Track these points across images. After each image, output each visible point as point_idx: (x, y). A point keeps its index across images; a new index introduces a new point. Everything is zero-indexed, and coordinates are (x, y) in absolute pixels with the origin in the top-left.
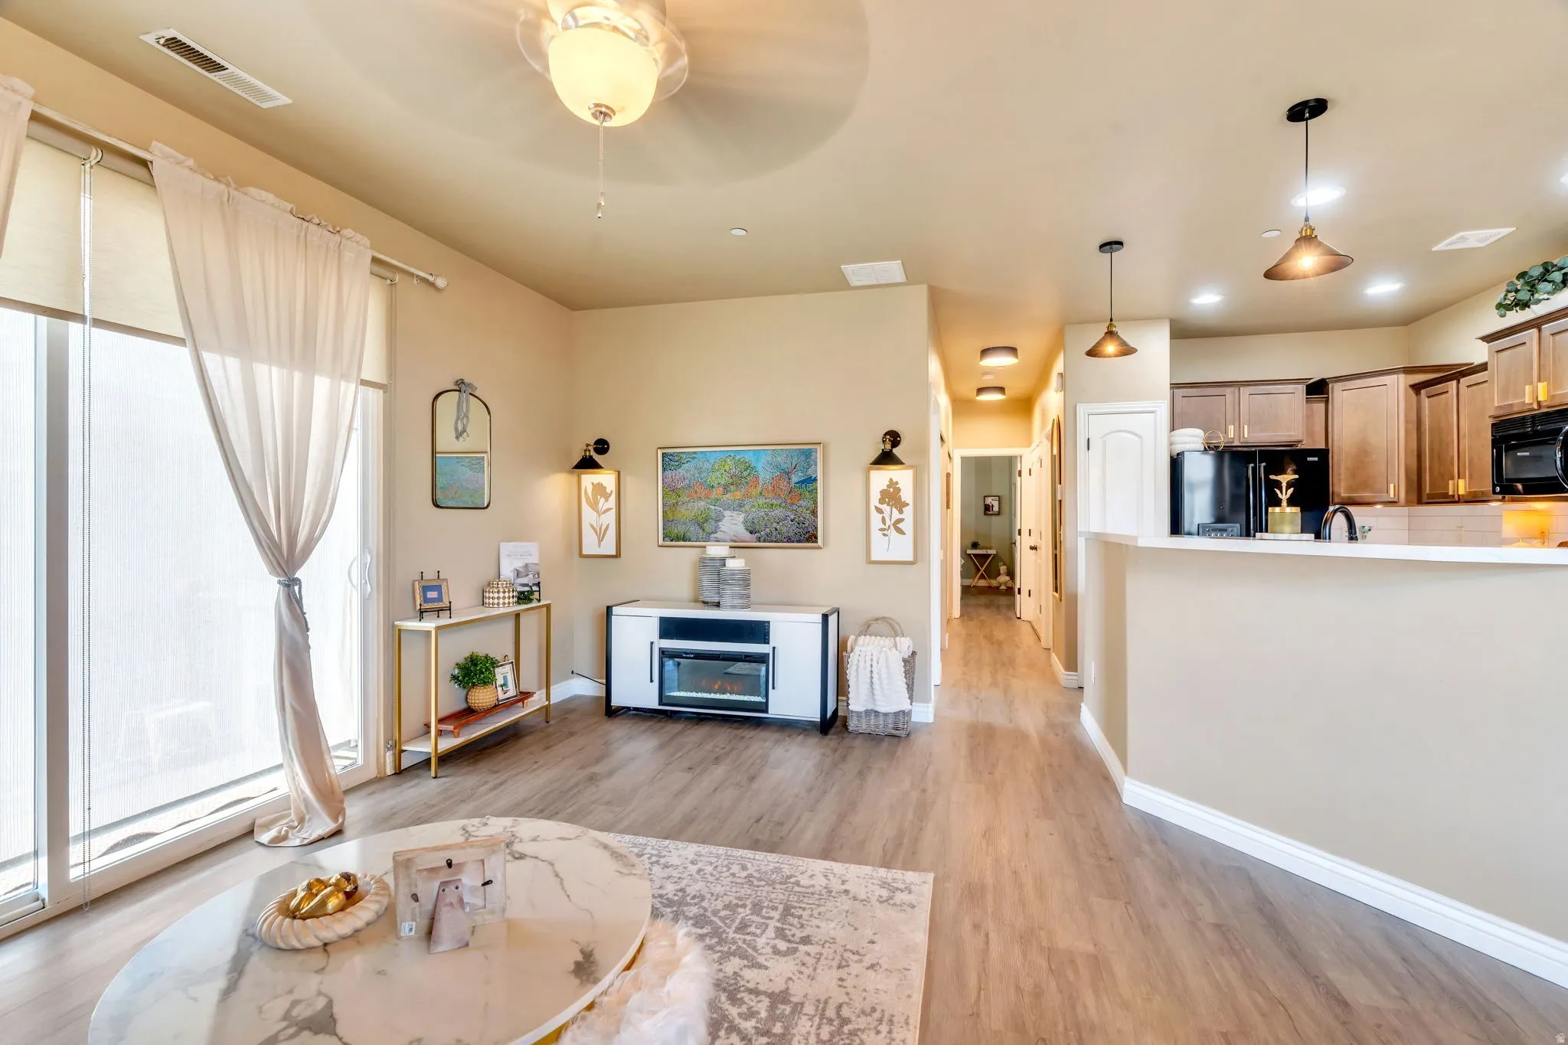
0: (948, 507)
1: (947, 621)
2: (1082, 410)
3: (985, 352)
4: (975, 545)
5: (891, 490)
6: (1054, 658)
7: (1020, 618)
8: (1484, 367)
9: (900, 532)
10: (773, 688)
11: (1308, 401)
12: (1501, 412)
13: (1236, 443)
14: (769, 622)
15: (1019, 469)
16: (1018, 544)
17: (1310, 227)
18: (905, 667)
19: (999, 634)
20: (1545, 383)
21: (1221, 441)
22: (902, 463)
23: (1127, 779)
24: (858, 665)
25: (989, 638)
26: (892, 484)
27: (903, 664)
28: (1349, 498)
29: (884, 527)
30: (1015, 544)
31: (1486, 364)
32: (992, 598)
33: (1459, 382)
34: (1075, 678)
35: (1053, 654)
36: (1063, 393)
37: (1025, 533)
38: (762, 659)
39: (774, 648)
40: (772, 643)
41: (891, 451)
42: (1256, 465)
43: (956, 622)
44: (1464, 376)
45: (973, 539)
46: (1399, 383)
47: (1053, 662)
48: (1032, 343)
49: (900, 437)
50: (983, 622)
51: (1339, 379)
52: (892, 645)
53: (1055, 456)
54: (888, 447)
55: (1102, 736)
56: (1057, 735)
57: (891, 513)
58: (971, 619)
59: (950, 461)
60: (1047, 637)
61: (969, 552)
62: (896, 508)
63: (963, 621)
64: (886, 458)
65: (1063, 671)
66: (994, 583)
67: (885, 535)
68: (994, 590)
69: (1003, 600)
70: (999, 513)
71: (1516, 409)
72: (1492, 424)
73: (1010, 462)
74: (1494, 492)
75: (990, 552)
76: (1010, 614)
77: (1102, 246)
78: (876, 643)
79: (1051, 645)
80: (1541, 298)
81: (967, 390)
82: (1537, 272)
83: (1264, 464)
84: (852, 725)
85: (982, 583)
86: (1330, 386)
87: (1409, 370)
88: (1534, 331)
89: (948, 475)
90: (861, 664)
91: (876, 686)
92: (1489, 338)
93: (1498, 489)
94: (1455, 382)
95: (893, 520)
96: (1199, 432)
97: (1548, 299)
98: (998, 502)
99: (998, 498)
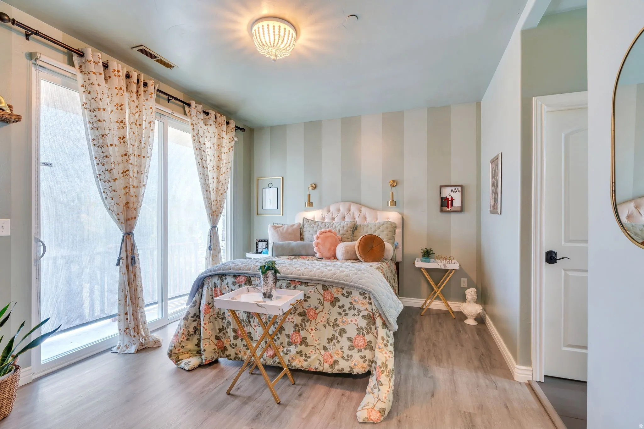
70: (461, 210)
75: (450, 266)
98: (459, 194)
99: (460, 189)
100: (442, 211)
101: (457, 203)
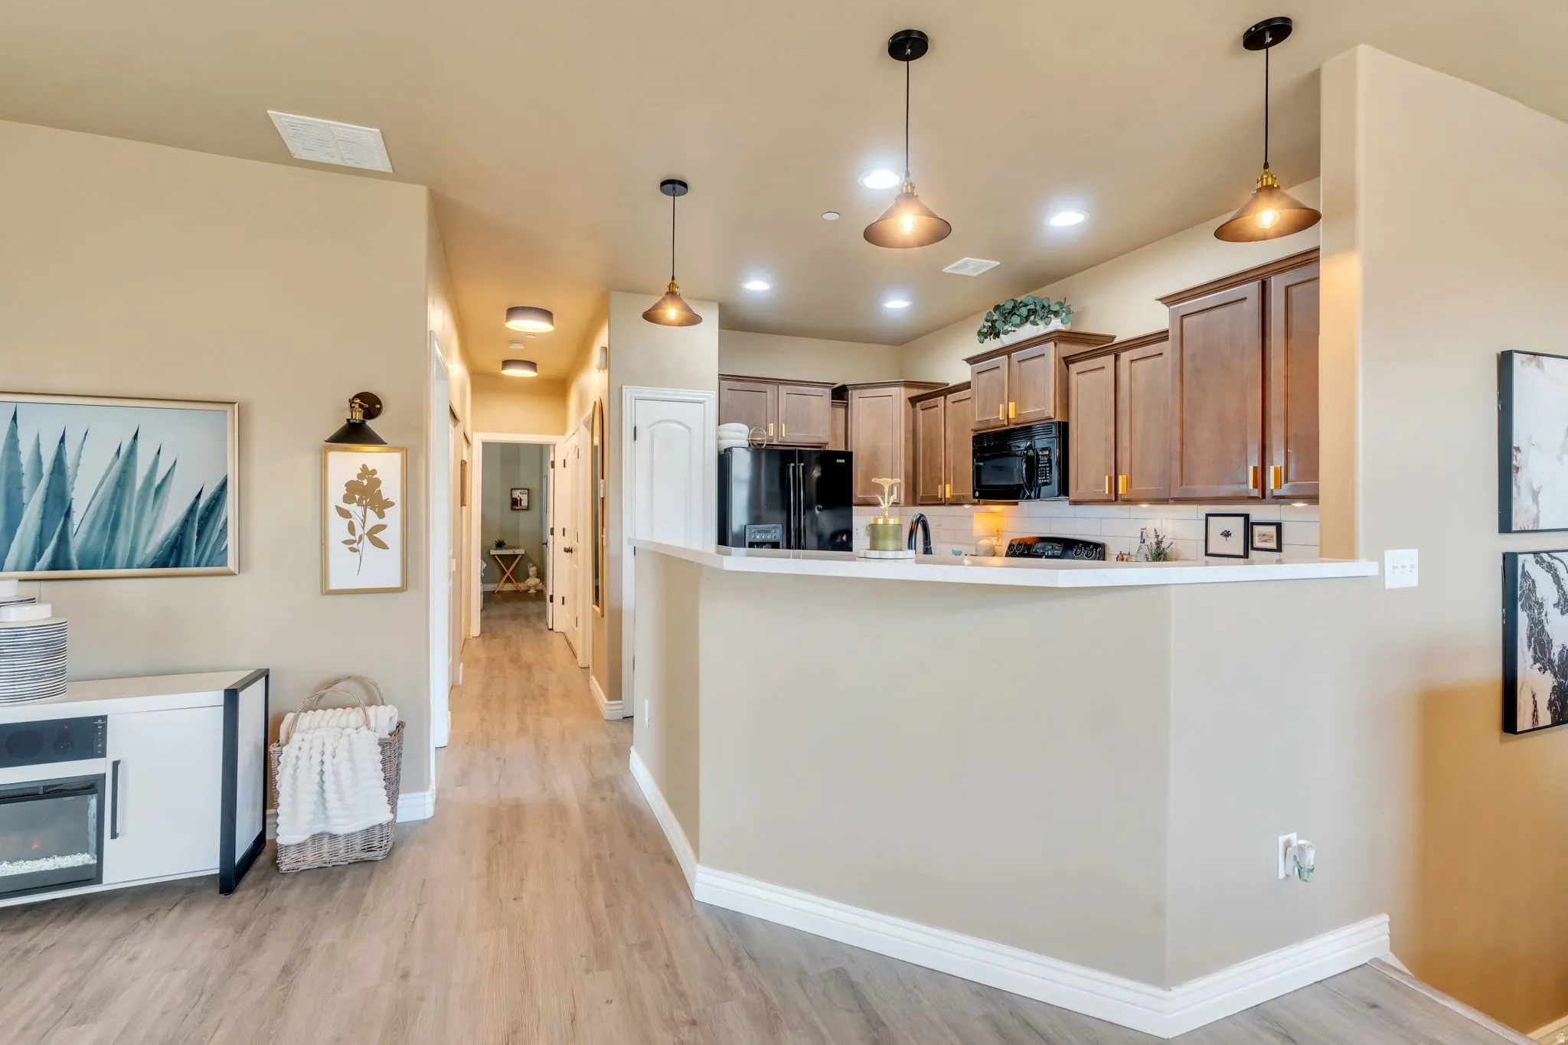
0: (463, 503)
1: (461, 647)
2: (629, 393)
3: (512, 312)
4: (500, 545)
5: (365, 482)
6: (594, 683)
7: (552, 629)
8: (966, 386)
9: (380, 545)
10: (114, 835)
11: (833, 405)
12: (982, 426)
13: (775, 443)
14: (104, 718)
15: (552, 459)
16: (550, 544)
17: (911, 184)
18: (382, 753)
19: (528, 654)
20: (1014, 403)
21: (762, 439)
22: (381, 442)
23: (699, 868)
24: (296, 768)
25: (515, 660)
26: (365, 472)
27: (380, 749)
28: (864, 499)
29: (352, 538)
30: (546, 544)
31: (969, 383)
32: (520, 605)
33: (945, 398)
34: (620, 707)
35: (593, 677)
36: (607, 370)
37: (558, 532)
38: (91, 786)
39: (116, 764)
40: (112, 754)
41: (363, 422)
42: (795, 463)
43: (474, 643)
44: (950, 393)
45: (497, 538)
46: (900, 394)
47: (592, 685)
48: (573, 307)
49: (380, 403)
50: (508, 639)
51: (856, 387)
52: (360, 722)
53: (596, 447)
54: (358, 416)
55: (659, 793)
56: (603, 799)
57: (365, 516)
58: (493, 637)
59: (468, 447)
60: (584, 656)
61: (493, 552)
62: (373, 509)
63: (484, 641)
64: (354, 434)
65: (606, 701)
66: (522, 586)
67: (354, 550)
68: (522, 596)
69: (532, 607)
70: (528, 508)
71: (992, 424)
72: (974, 437)
73: (541, 451)
74: (974, 497)
75: (517, 552)
76: (541, 625)
77: (663, 183)
78: (333, 722)
79: (590, 663)
80: (1009, 329)
81: (490, 360)
82: (1009, 306)
83: (802, 464)
84: (286, 863)
85: (509, 587)
86: (850, 392)
87: (909, 384)
88: (1005, 357)
89: (463, 464)
90: (302, 763)
91: (330, 795)
92: (972, 361)
93: (977, 494)
94: (943, 397)
95: (368, 528)
96: (744, 428)
97: (1014, 331)
98: (526, 495)
99: (527, 491)
100: (512, 509)
101: (524, 503)
